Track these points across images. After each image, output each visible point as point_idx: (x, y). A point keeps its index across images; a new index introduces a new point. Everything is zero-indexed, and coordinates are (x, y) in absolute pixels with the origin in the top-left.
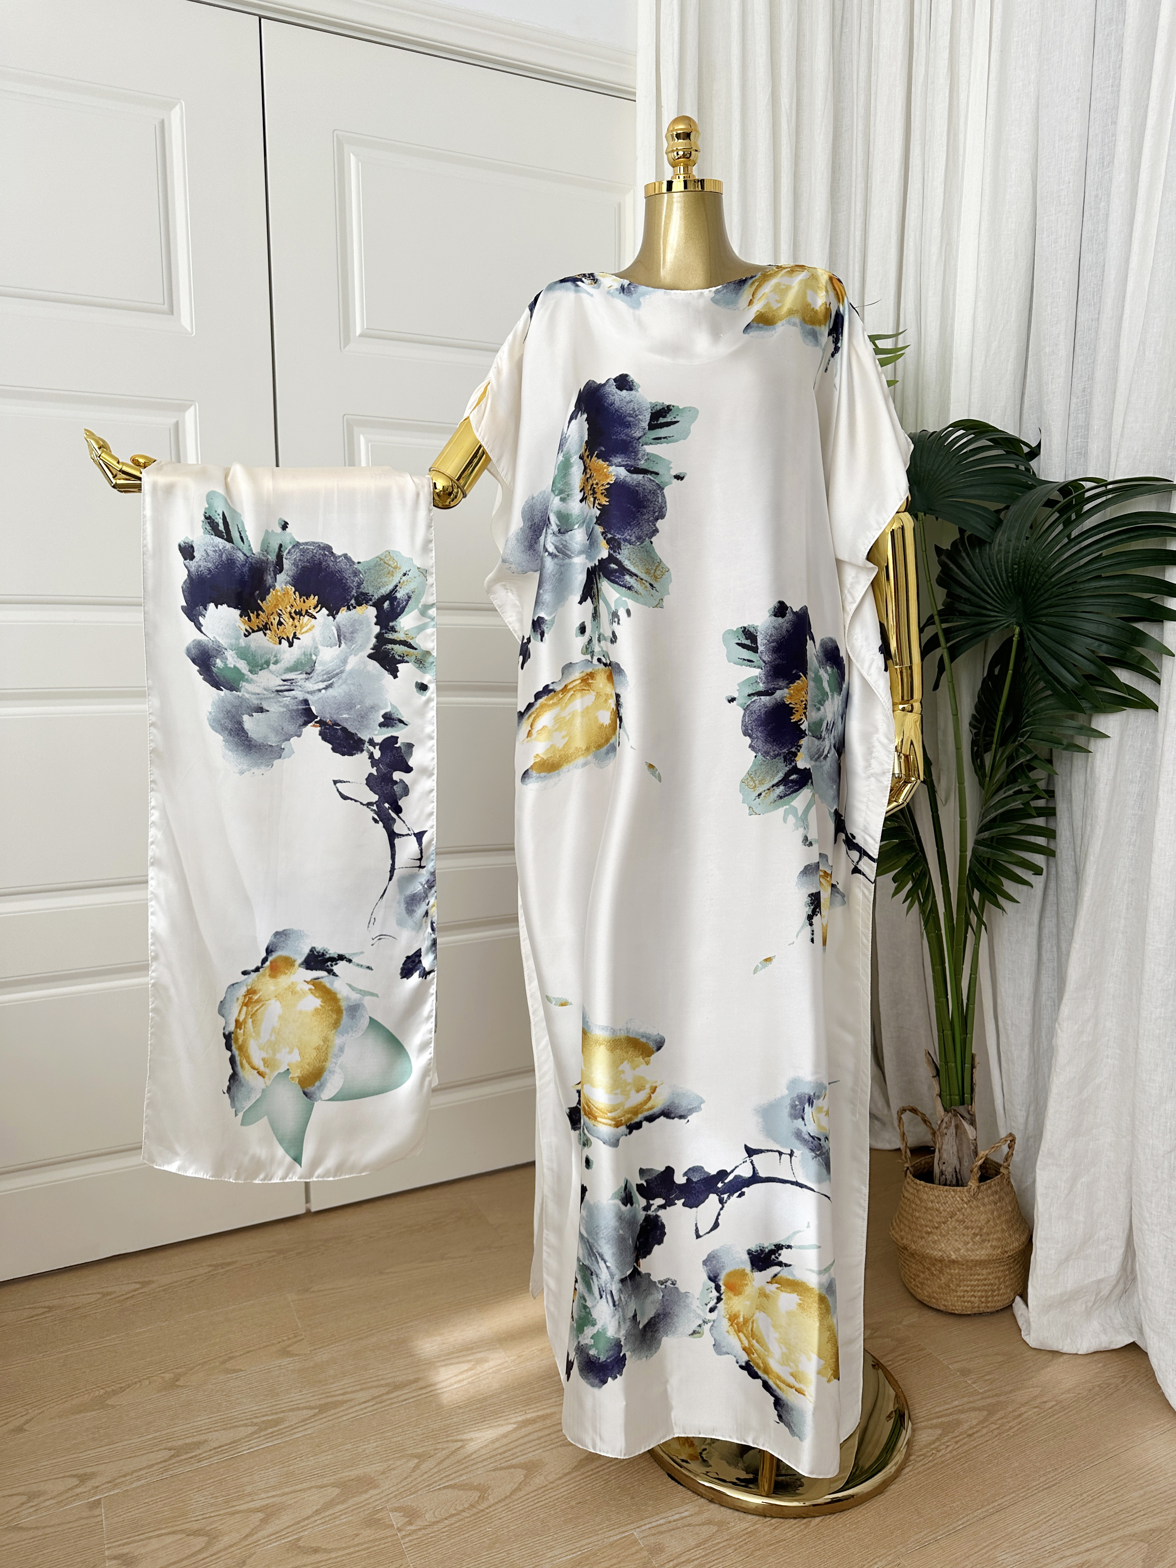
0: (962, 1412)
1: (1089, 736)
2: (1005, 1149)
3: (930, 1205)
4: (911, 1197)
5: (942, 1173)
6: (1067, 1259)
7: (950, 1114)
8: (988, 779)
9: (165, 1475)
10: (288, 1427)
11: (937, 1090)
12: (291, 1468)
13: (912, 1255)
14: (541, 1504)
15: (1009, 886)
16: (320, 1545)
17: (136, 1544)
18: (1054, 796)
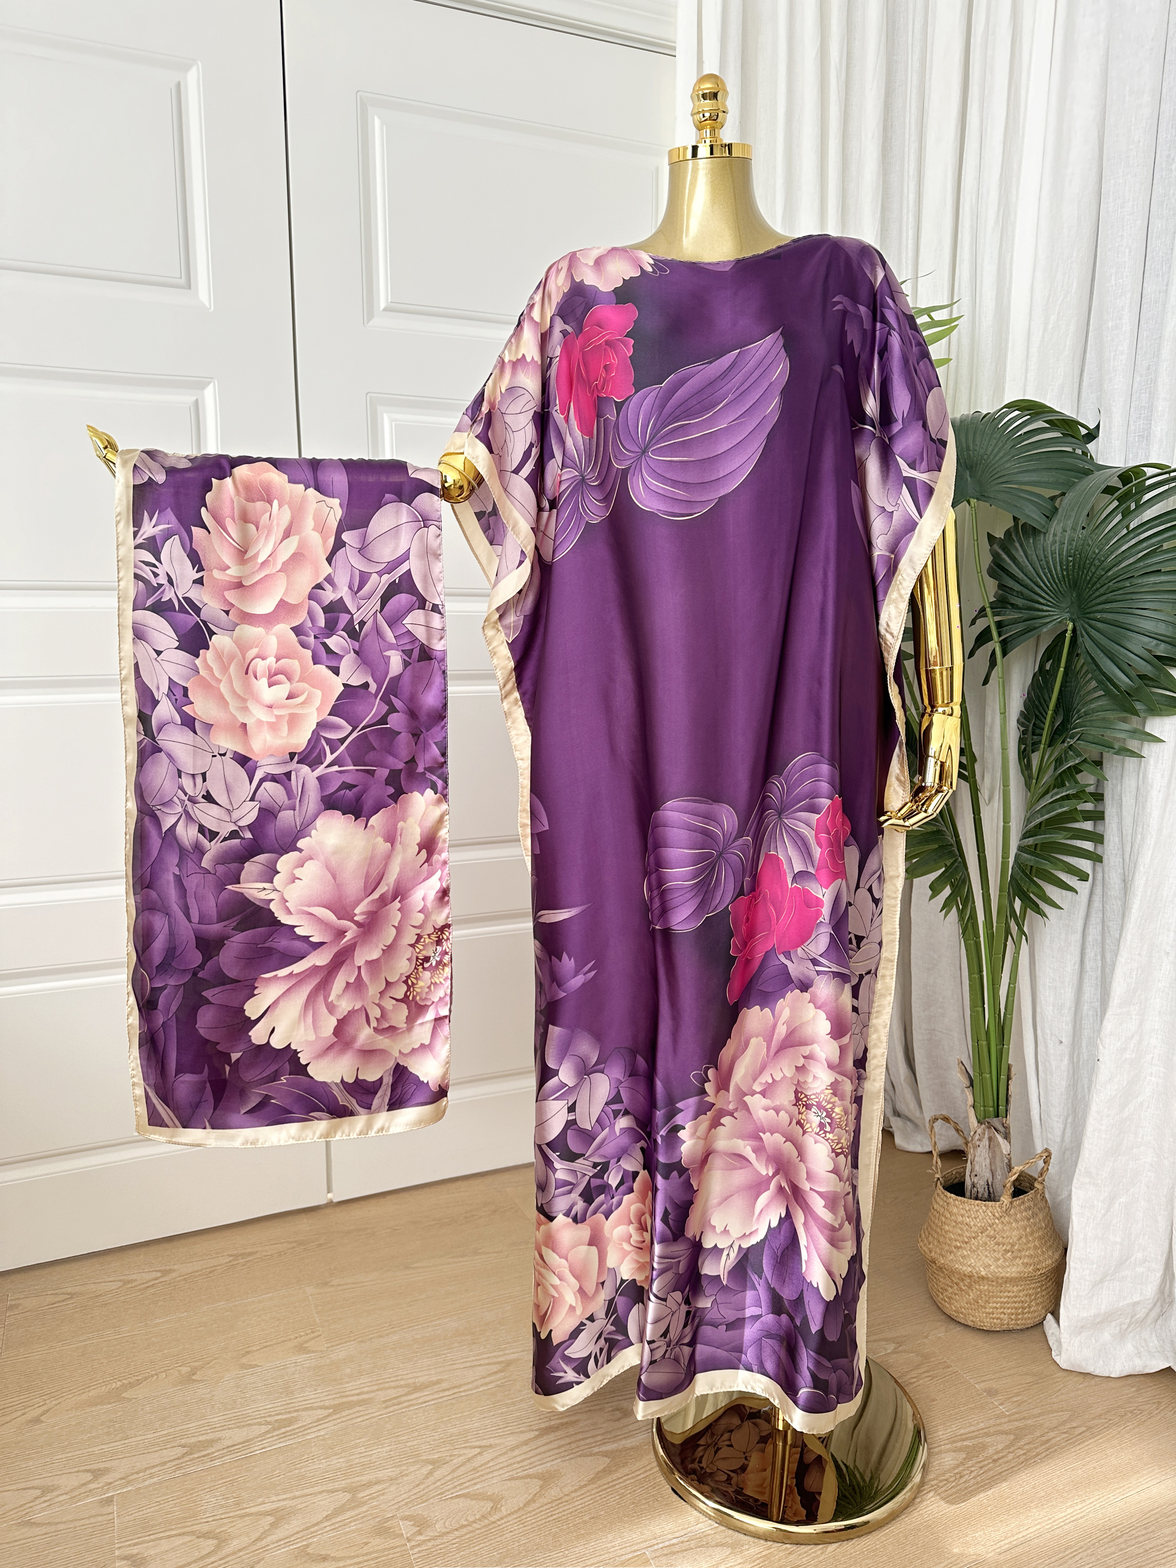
0: (987, 1435)
1: (1143, 740)
2: (1041, 1163)
3: (960, 1219)
4: (942, 1210)
5: (974, 1186)
6: (1102, 1281)
7: (983, 1126)
8: (1034, 781)
9: (178, 1473)
10: (301, 1427)
11: (970, 1101)
12: (303, 1470)
13: (940, 1269)
14: (554, 1517)
15: (1052, 891)
16: (329, 1552)
17: (146, 1545)
18: (1103, 800)
